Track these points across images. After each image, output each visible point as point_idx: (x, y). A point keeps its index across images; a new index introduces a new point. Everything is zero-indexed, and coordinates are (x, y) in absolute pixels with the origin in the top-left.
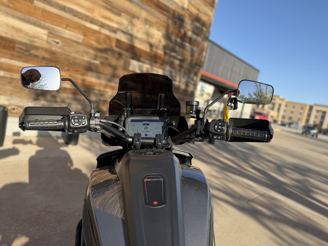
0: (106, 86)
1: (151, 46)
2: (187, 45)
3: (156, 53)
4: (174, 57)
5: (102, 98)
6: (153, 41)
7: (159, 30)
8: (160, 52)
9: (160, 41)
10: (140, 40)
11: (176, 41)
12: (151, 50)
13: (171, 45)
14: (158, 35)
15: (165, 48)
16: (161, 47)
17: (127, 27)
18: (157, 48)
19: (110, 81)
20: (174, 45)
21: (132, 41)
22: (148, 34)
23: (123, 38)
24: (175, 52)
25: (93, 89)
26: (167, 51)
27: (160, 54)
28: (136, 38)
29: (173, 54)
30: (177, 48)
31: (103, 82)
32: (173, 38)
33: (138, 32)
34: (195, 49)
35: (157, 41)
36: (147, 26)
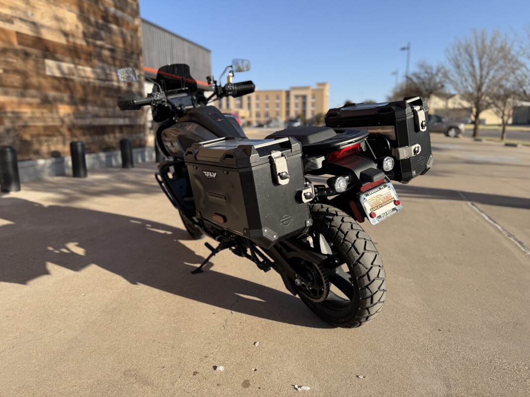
0: (20, 104)
1: (66, 34)
2: (114, 27)
3: (74, 44)
4: (101, 47)
5: (20, 123)
6: (68, 28)
7: (71, 11)
8: (81, 42)
9: (77, 26)
10: (49, 28)
11: (97, 23)
12: (68, 41)
13: (92, 29)
14: (71, 19)
15: (85, 35)
16: (81, 35)
17: (25, 12)
18: (73, 36)
19: (23, 95)
20: (97, 30)
21: (38, 32)
22: (58, 19)
23: (26, 30)
24: (102, 39)
25: (5, 113)
26: (91, 40)
27: (81, 45)
28: (43, 26)
29: (99, 43)
30: (103, 34)
31: (15, 99)
32: (92, 19)
33: (43, 17)
34: (125, 30)
35: (74, 28)
36: (54, 7)
